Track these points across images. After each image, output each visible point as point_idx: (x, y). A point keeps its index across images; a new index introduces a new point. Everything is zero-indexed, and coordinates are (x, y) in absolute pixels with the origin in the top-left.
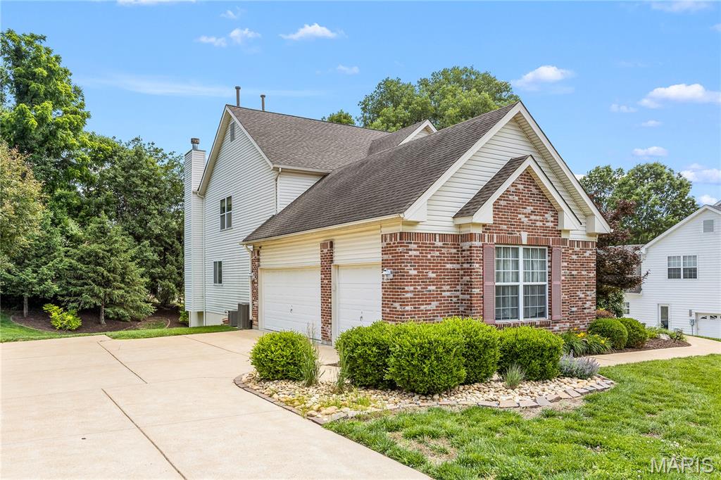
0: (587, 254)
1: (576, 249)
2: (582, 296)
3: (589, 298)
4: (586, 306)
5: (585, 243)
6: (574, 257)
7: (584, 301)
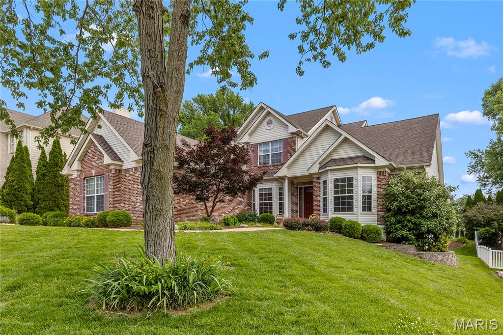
0: (137, 175)
1: (131, 173)
2: (135, 200)
3: (139, 201)
4: (136, 206)
5: (136, 168)
6: (130, 178)
7: (136, 202)
